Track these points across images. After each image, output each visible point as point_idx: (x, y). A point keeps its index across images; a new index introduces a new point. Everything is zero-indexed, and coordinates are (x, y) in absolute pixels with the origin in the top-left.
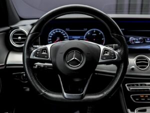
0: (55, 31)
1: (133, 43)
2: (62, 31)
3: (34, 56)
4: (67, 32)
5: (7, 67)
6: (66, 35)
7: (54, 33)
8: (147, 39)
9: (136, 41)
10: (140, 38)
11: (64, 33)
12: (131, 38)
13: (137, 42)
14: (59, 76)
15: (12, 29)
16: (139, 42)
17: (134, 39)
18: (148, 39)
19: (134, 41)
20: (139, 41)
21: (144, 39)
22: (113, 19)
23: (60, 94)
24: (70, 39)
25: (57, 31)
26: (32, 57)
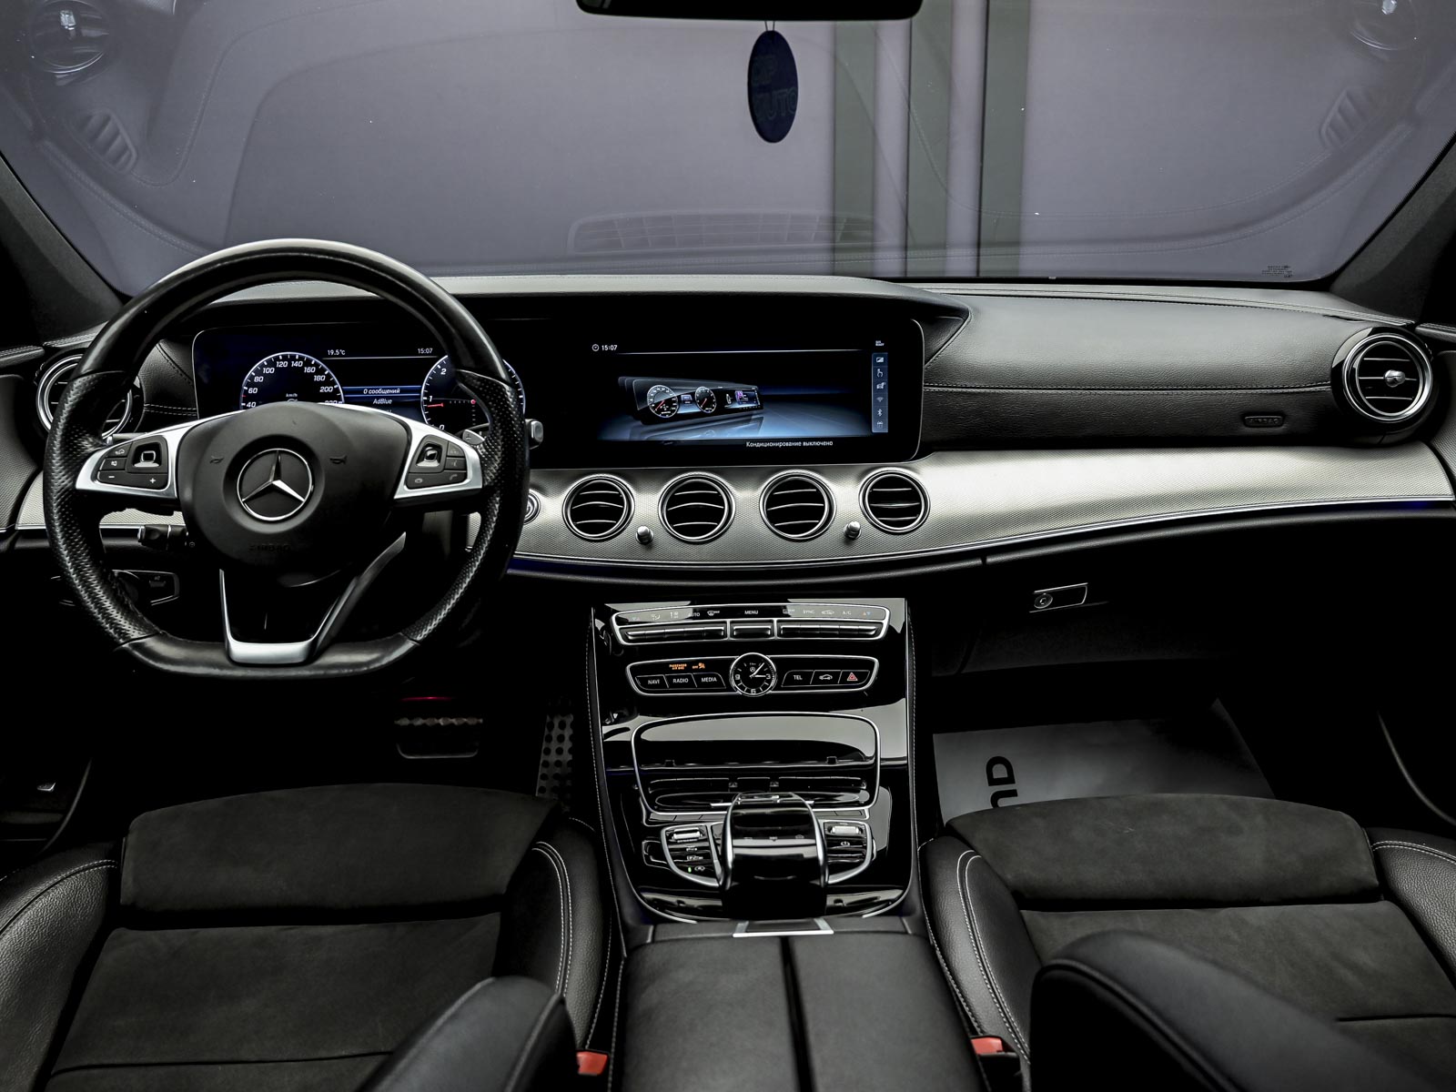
0: (271, 364)
1: (666, 414)
2: (308, 363)
3: (94, 478)
4: (330, 364)
5: (19, 545)
6: (328, 382)
7: (271, 370)
8: (732, 393)
9: (681, 402)
10: (699, 390)
11: (320, 372)
12: (652, 391)
13: (682, 411)
14: (222, 573)
15: (52, 355)
16: (695, 410)
17: (673, 395)
18: (740, 394)
19: (669, 402)
20: (693, 402)
21: (720, 395)
22: (462, 299)
23: (213, 648)
24: (348, 401)
25: (284, 364)
26: (85, 481)
